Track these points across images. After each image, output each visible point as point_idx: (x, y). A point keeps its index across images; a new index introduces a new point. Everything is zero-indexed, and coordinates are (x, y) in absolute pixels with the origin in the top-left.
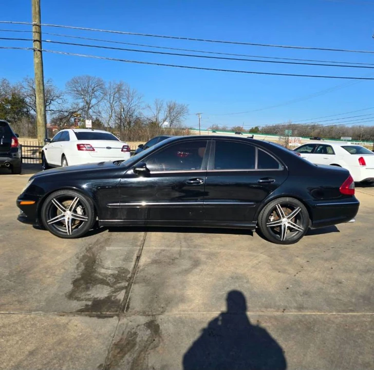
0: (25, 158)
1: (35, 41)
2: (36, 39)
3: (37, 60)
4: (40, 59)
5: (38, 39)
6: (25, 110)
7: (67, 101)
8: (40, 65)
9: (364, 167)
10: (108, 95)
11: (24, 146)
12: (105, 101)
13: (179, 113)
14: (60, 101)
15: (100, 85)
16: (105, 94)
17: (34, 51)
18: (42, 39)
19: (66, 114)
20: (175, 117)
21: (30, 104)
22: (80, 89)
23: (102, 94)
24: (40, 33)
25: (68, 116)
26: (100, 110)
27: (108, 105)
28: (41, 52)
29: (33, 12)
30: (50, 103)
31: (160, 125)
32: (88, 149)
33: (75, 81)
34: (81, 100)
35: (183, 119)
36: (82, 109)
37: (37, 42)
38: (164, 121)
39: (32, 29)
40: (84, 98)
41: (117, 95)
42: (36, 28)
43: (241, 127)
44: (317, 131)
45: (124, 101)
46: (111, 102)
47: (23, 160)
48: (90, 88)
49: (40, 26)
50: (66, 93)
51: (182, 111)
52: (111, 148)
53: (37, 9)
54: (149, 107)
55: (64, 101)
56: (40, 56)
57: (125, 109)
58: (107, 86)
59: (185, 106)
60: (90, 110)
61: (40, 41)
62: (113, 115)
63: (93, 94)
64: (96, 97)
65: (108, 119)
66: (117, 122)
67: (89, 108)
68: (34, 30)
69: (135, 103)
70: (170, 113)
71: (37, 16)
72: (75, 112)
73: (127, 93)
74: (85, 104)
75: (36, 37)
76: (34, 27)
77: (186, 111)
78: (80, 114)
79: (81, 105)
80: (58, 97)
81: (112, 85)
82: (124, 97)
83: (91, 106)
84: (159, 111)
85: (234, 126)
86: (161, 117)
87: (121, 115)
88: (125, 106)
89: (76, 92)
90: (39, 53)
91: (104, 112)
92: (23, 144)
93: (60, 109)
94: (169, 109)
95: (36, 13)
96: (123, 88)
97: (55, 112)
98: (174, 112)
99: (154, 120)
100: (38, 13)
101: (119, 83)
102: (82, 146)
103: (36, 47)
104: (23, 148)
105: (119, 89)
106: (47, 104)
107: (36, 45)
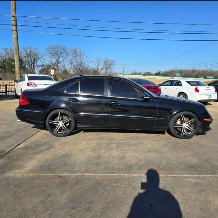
0: (8, 92)
1: (13, 25)
2: (13, 24)
3: (14, 36)
4: (16, 35)
5: (15, 24)
6: (23, 65)
7: (46, 60)
8: (16, 39)
9: (198, 93)
10: (69, 56)
11: (8, 85)
12: (67, 59)
13: (110, 65)
14: (42, 60)
15: (64, 49)
16: (67, 55)
17: (13, 31)
18: (17, 24)
19: (46, 67)
20: (108, 67)
21: (26, 61)
22: (53, 53)
23: (65, 55)
24: (16, 21)
25: (47, 68)
26: (65, 64)
27: (69, 61)
28: (17, 31)
29: (12, 9)
30: (36, 61)
31: (100, 72)
32: (33, 85)
33: (50, 48)
34: (54, 59)
35: (113, 68)
36: (55, 64)
37: (15, 26)
38: (102, 69)
39: (11, 19)
40: (55, 58)
41: (74, 55)
42: (13, 18)
43: (150, 72)
44: (196, 73)
45: (78, 59)
46: (71, 59)
47: (8, 93)
48: (59, 52)
49: (16, 17)
50: (46, 55)
51: (112, 63)
52: (46, 85)
53: (14, 7)
54: (93, 62)
55: (45, 60)
56: (16, 34)
57: (79, 63)
58: (68, 50)
59: (114, 60)
60: (59, 65)
61: (16, 25)
62: (72, 67)
63: (61, 55)
64: (62, 57)
65: (69, 69)
66: (75, 71)
67: (58, 63)
68: (12, 19)
69: (84, 60)
70: (105, 65)
71: (14, 11)
72: (51, 66)
73: (80, 54)
74: (56, 61)
75: (14, 23)
76: (12, 18)
77: (115, 64)
78: (54, 67)
79: (54, 61)
80: (41, 58)
81: (71, 49)
82: (78, 56)
83: (59, 62)
84: (99, 63)
85: (146, 72)
86: (100, 67)
87: (77, 67)
88: (79, 62)
89: (51, 54)
90: (15, 32)
91: (67, 65)
92: (7, 84)
93: (42, 64)
94: (104, 63)
95: (13, 10)
96: (78, 51)
97: (39, 66)
98: (108, 64)
99: (96, 69)
100: (14, 9)
101: (75, 48)
102: (30, 83)
103: (14, 29)
104: (7, 86)
105: (75, 51)
106: (35, 61)
107: (14, 28)
